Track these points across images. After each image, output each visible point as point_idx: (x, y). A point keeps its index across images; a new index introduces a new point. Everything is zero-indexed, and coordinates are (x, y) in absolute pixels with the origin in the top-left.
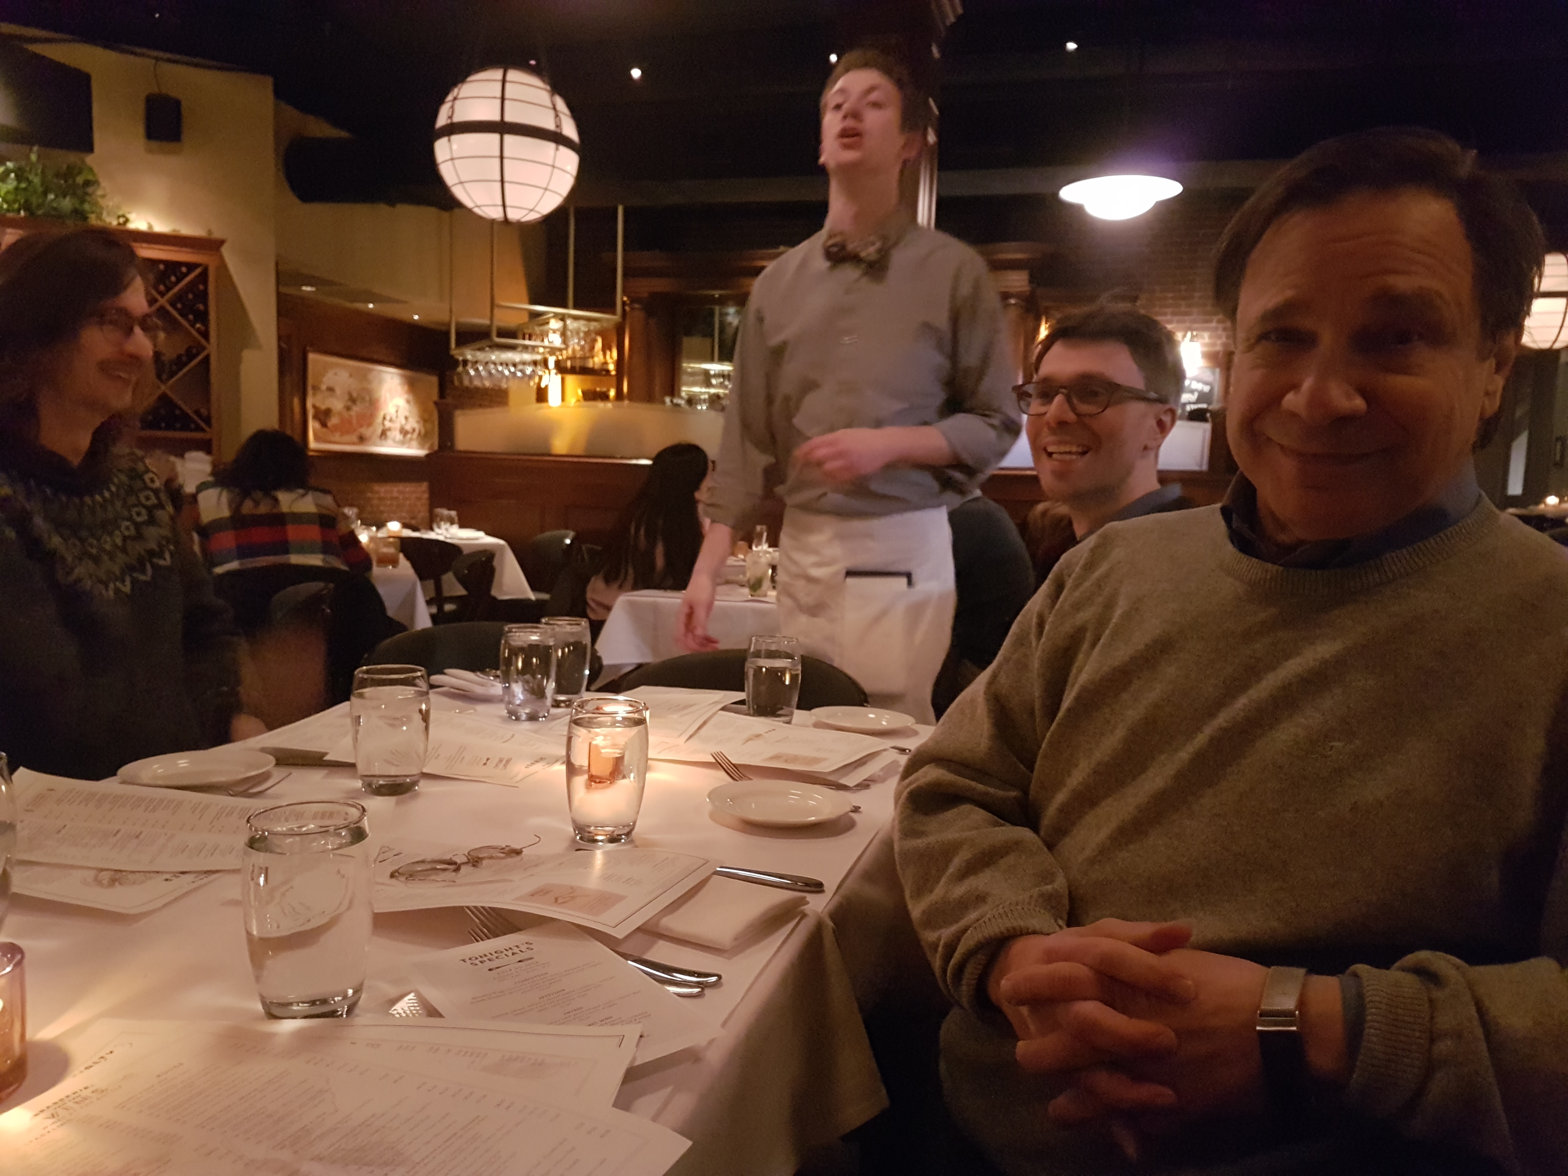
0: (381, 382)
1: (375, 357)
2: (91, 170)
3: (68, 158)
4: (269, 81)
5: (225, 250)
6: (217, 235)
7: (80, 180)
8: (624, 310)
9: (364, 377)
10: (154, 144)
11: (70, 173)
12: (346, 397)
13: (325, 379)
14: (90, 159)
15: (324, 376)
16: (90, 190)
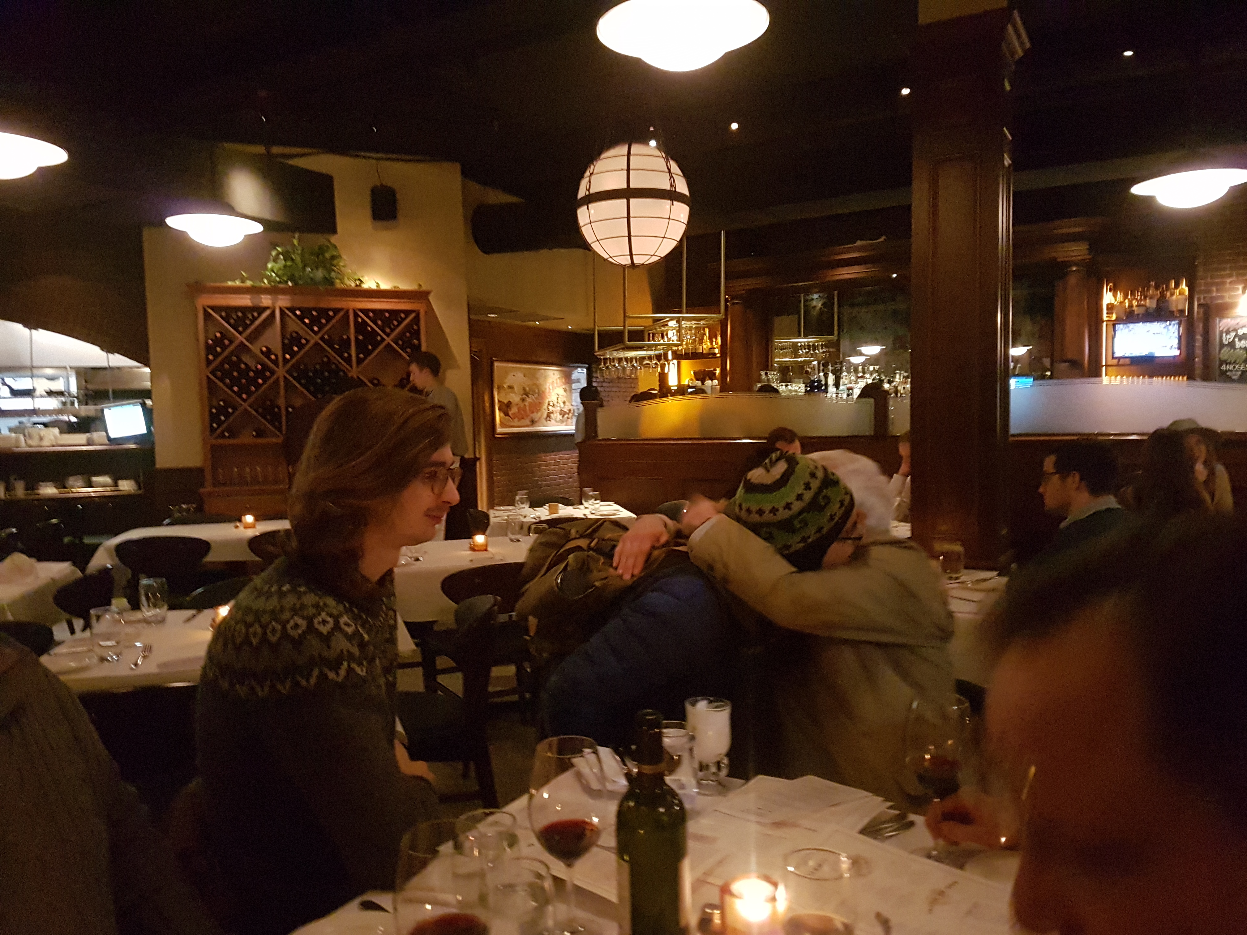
0: (546, 377)
1: (541, 360)
2: (335, 247)
3: (319, 239)
4: (458, 166)
5: (431, 298)
6: (424, 288)
7: (327, 256)
8: (726, 307)
9: (533, 376)
10: (379, 224)
11: (321, 251)
12: (522, 392)
13: (506, 381)
14: (334, 239)
15: (505, 378)
16: (335, 262)
